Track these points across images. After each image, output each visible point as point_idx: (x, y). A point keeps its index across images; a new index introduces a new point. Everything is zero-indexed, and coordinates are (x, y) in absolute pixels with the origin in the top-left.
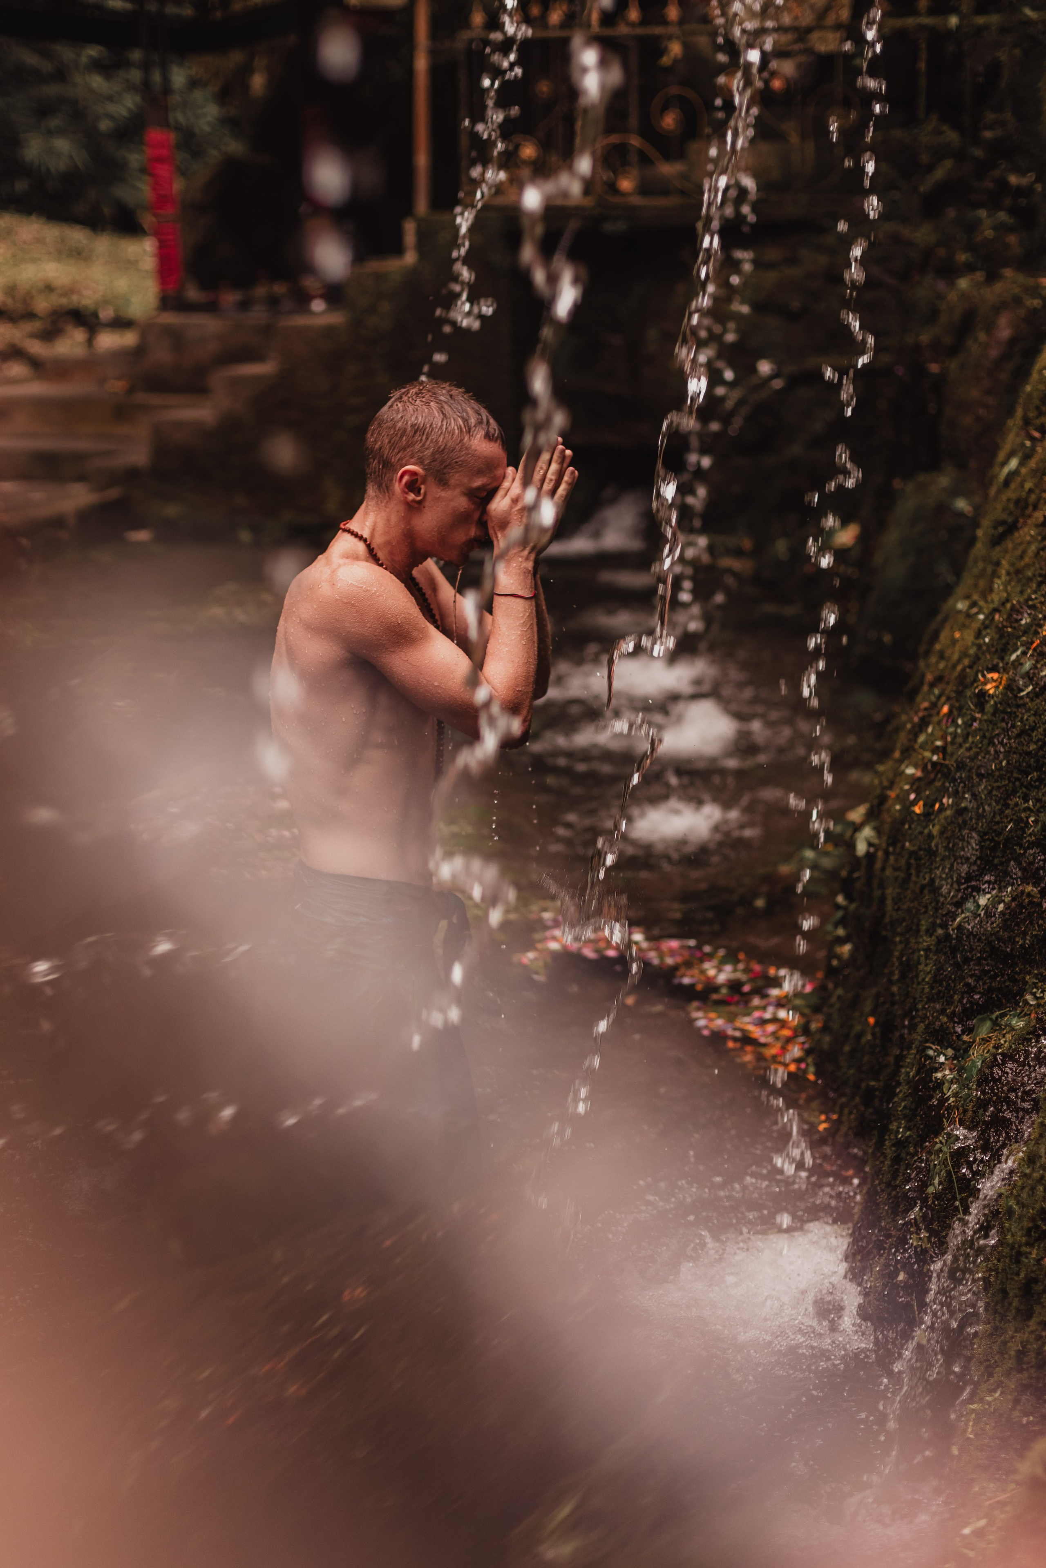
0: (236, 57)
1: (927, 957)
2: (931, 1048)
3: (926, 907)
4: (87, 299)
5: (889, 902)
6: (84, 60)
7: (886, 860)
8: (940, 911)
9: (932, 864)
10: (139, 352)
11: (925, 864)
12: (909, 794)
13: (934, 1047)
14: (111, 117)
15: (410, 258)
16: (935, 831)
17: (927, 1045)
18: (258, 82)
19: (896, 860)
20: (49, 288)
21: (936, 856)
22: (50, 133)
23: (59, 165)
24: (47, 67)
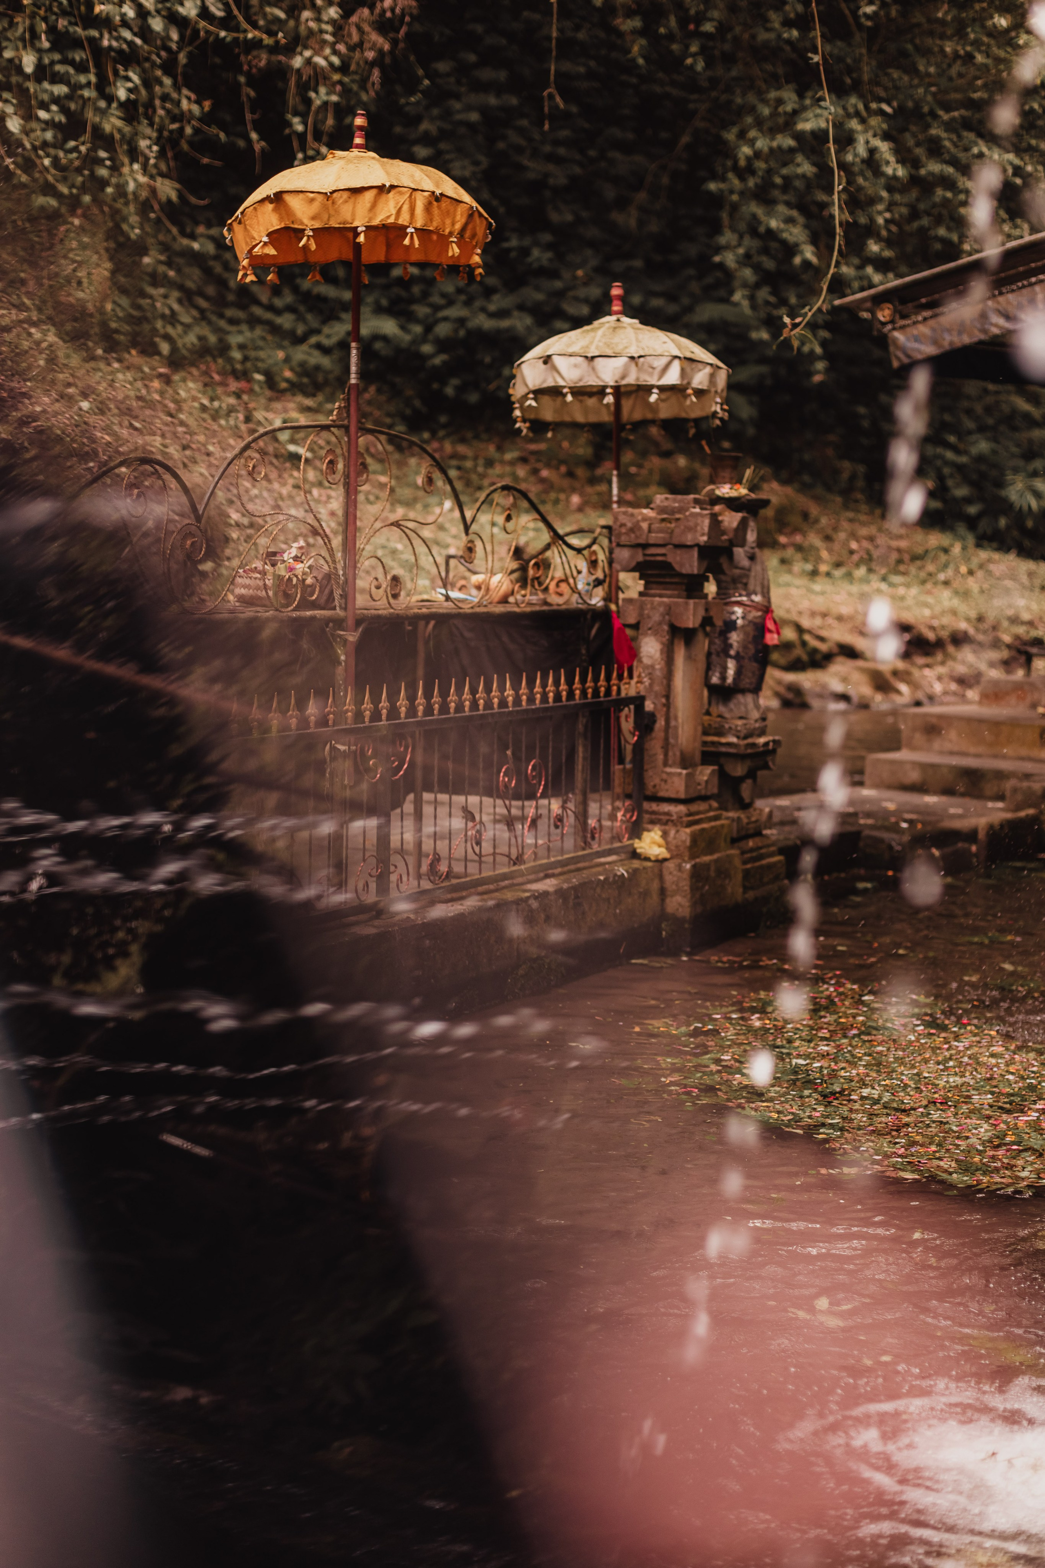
22: (1034, 474)
23: (1038, 505)
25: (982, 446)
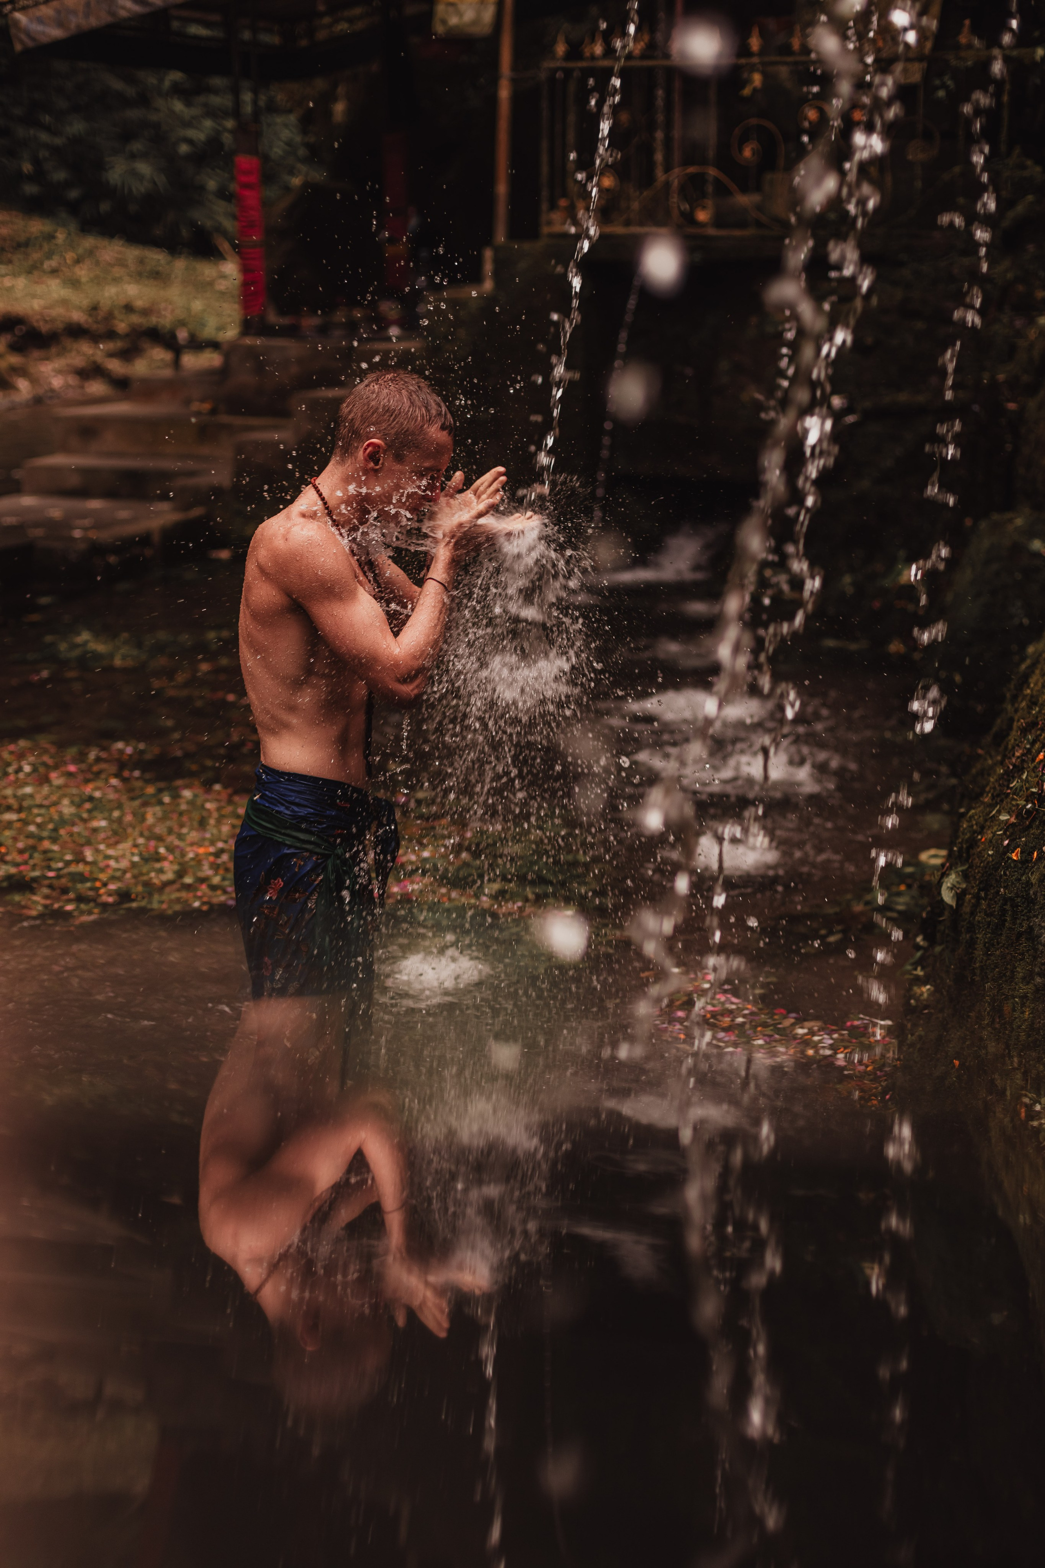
0: (320, 84)
1: (1023, 1005)
2: (1026, 1096)
3: (1023, 954)
4: (165, 320)
5: (980, 946)
6: (167, 84)
7: (977, 905)
8: (1039, 960)
9: (1030, 911)
10: (223, 373)
11: (1022, 911)
12: (1003, 841)
13: (1030, 1095)
14: (190, 141)
15: (488, 285)
16: (1034, 879)
17: (1024, 1092)
18: (339, 108)
19: (989, 906)
20: (129, 308)
21: (1034, 904)
22: (133, 156)
23: (139, 188)
24: (131, 92)
25: (77, 127)
